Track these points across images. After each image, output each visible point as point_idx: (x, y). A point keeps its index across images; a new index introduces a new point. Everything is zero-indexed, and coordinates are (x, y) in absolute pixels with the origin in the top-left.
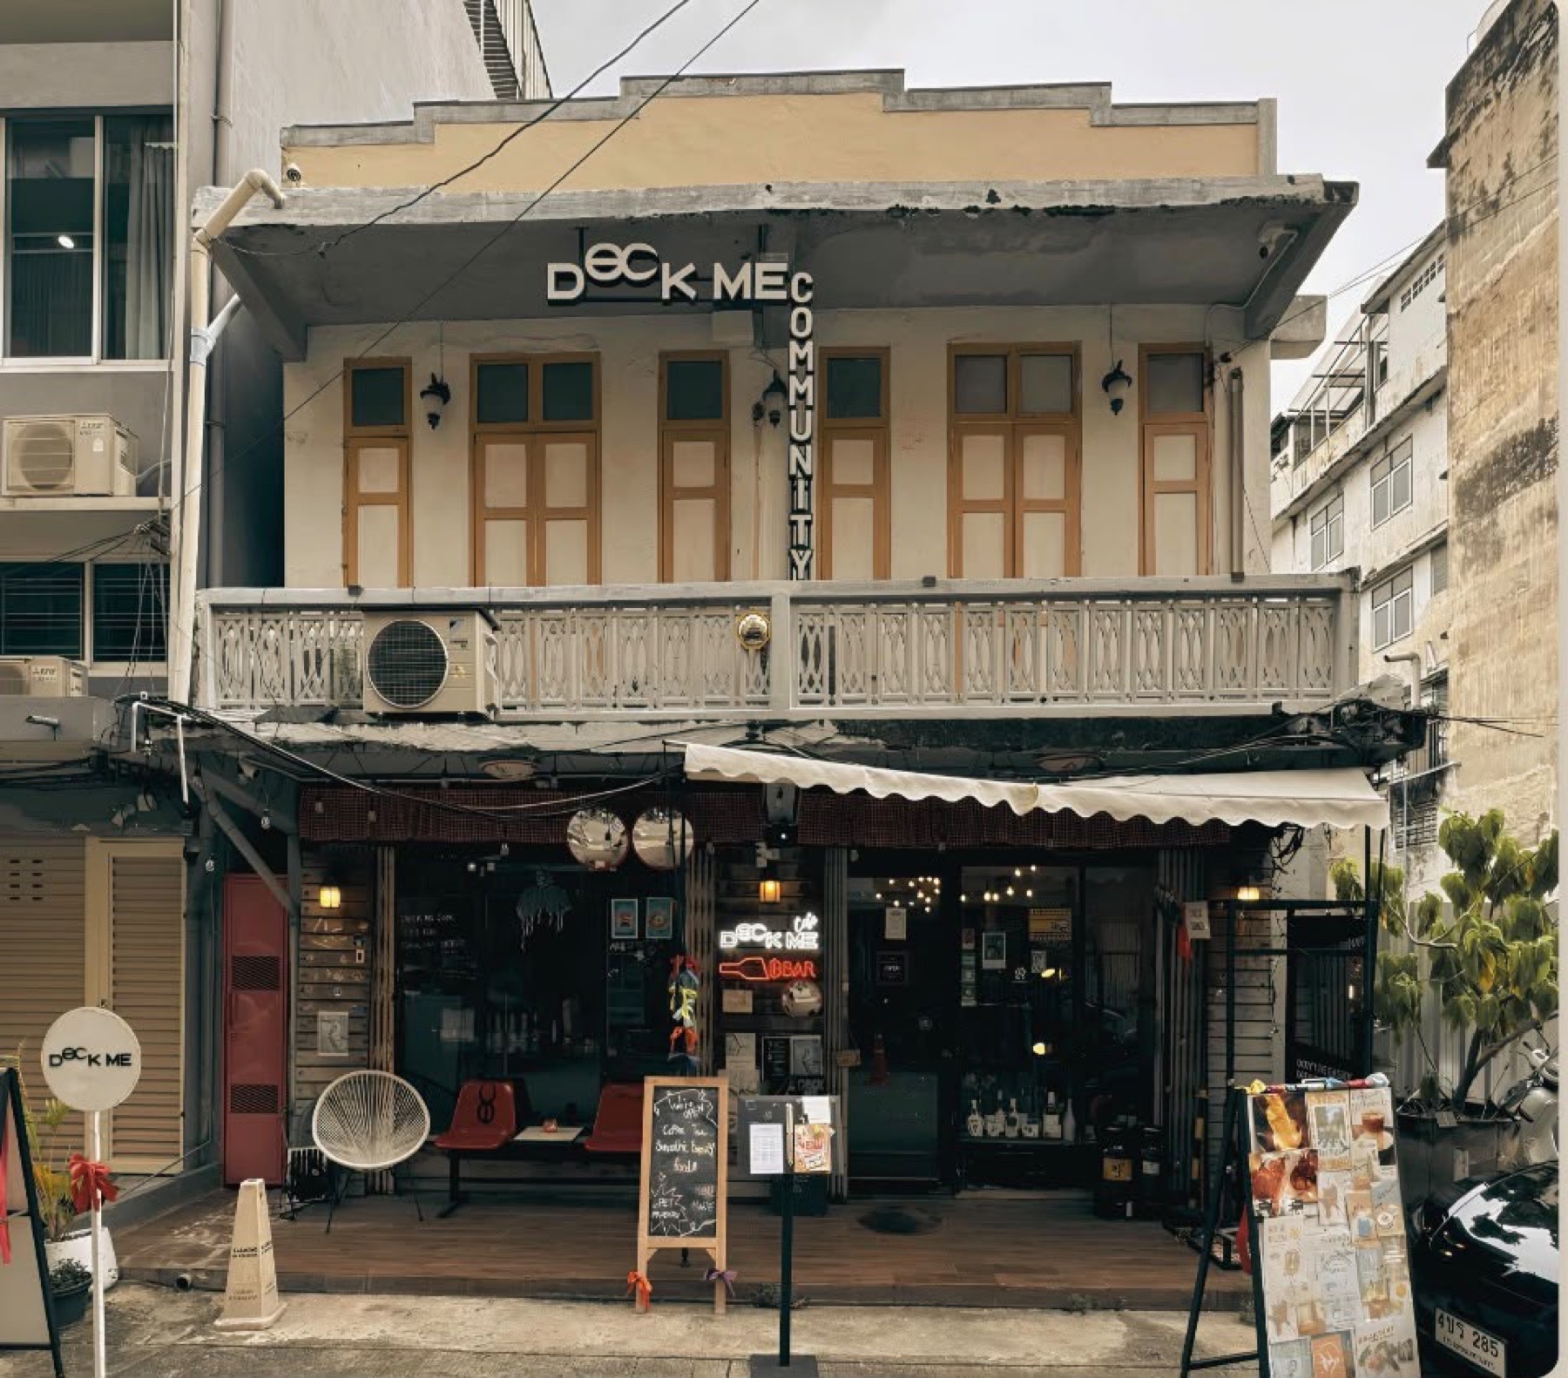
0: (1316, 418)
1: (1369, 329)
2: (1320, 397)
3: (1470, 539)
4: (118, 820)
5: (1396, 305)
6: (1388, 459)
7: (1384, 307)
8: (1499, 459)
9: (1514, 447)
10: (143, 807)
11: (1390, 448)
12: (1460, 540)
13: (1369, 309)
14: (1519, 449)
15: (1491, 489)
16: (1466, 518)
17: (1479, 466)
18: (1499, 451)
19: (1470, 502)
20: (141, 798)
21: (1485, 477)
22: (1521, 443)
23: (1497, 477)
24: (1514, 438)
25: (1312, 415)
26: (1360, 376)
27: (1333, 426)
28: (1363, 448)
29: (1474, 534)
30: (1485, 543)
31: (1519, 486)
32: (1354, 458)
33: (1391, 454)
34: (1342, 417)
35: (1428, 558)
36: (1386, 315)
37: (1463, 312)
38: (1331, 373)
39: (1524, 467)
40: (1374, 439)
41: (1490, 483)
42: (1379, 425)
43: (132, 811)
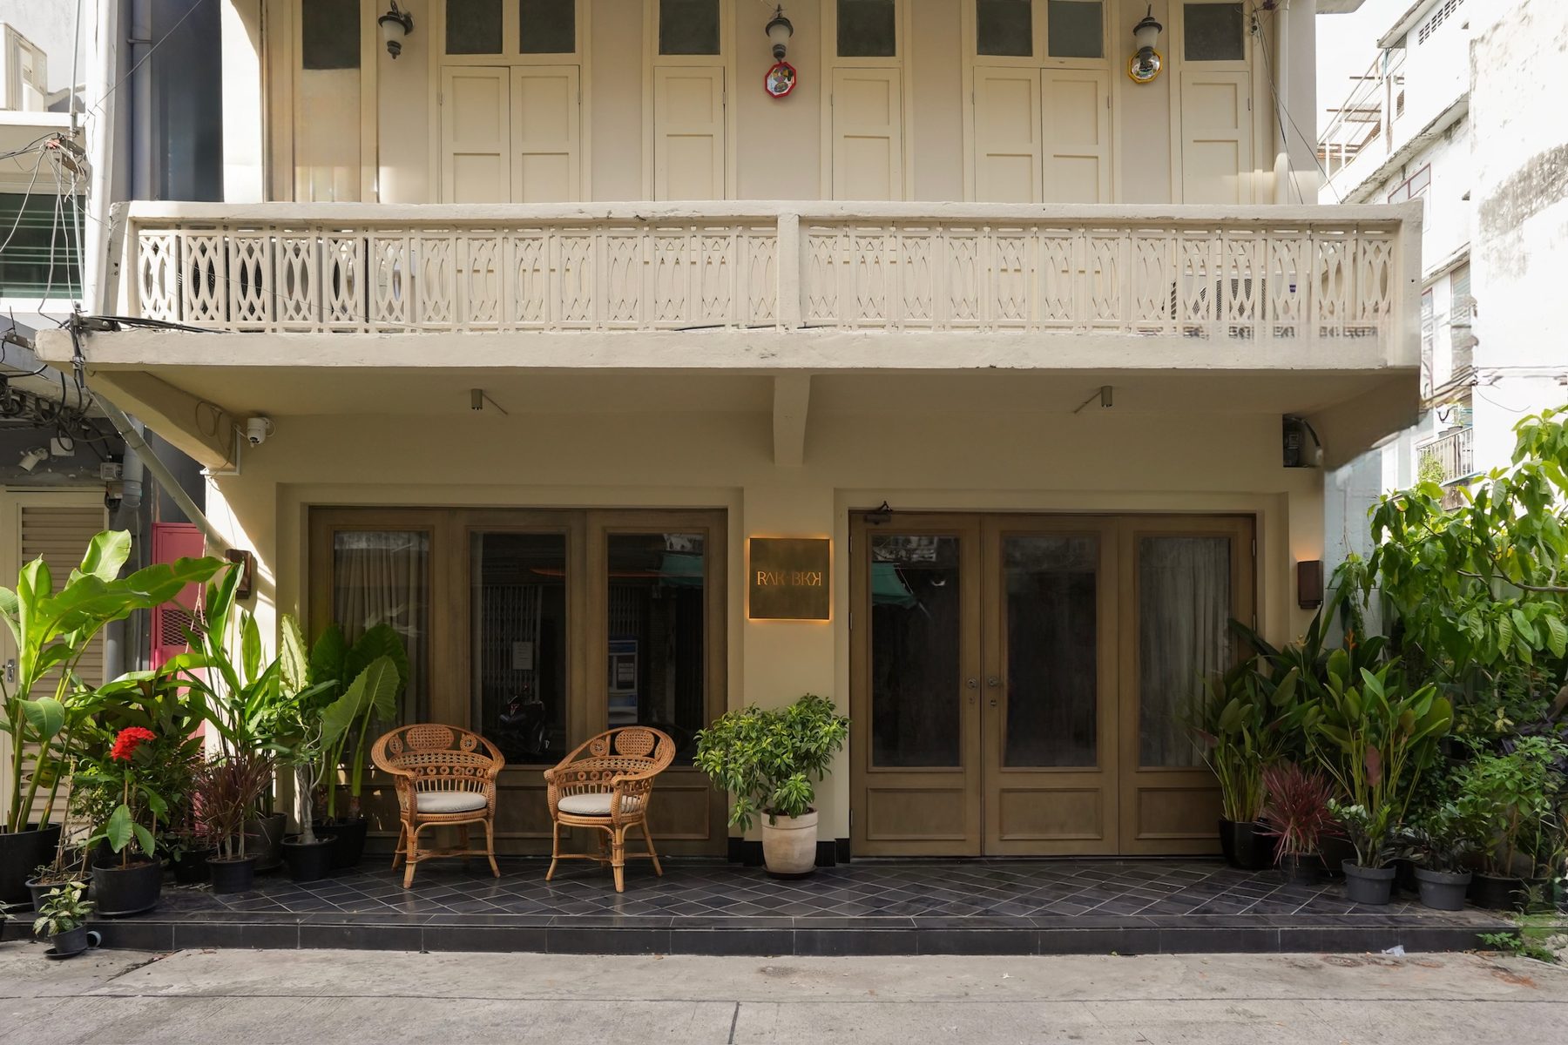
0: (1332, 151)
1: (1385, 64)
2: (1334, 132)
3: (1494, 255)
4: (29, 463)
5: (1413, 40)
6: (1407, 185)
7: (1401, 42)
8: (1526, 177)
9: (1542, 165)
10: (57, 450)
11: (1407, 177)
12: (1485, 257)
13: (1386, 44)
14: (1546, 167)
15: (1516, 206)
16: (1490, 235)
17: (1503, 185)
18: (1525, 169)
19: (1494, 221)
20: (54, 441)
21: (1510, 197)
22: (1548, 160)
23: (1523, 194)
24: (1542, 156)
25: (1328, 148)
26: (1376, 111)
27: (1348, 159)
28: (1381, 178)
29: (1498, 251)
30: (1510, 259)
31: (1546, 202)
32: (1370, 187)
33: (1409, 182)
34: (1355, 151)
35: (1448, 279)
36: (1403, 50)
37: (1487, 37)
38: (1346, 108)
39: (1552, 183)
40: (1391, 168)
41: (1514, 203)
42: (1396, 155)
43: (45, 456)
